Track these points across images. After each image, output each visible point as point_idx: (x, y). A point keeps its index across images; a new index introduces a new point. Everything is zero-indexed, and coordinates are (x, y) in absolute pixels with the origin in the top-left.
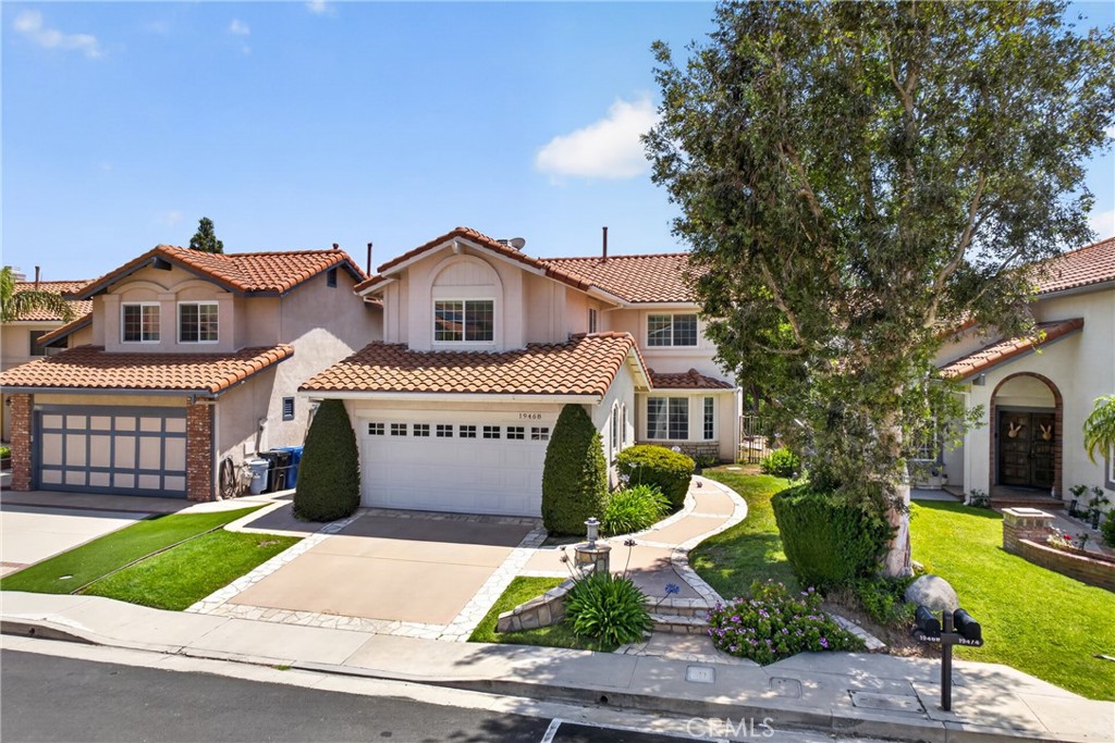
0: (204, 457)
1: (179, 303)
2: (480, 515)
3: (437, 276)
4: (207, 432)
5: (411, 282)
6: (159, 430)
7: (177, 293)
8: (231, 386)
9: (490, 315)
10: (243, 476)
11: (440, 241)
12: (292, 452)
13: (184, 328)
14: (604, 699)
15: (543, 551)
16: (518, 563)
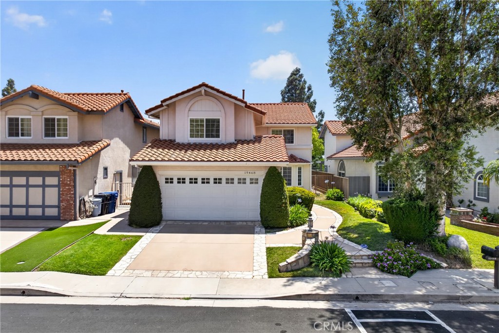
0: (70, 197)
1: (44, 117)
2: (225, 221)
3: (191, 107)
4: (72, 184)
5: (177, 109)
6: (41, 184)
7: (42, 111)
8: (86, 160)
9: (218, 126)
10: (90, 207)
11: (194, 88)
12: (111, 194)
13: (46, 130)
14: (357, 298)
15: (269, 235)
16: (262, 241)
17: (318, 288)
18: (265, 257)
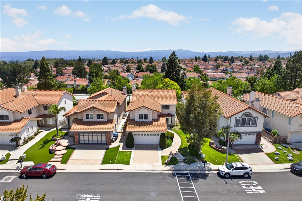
0: (109, 139)
1: (96, 113)
3: (139, 111)
4: (110, 136)
5: (136, 112)
6: (101, 135)
9: (147, 116)
11: (140, 107)
13: (97, 117)
14: (178, 170)
15: (162, 151)
16: (160, 153)
17: (171, 168)
18: (161, 159)
